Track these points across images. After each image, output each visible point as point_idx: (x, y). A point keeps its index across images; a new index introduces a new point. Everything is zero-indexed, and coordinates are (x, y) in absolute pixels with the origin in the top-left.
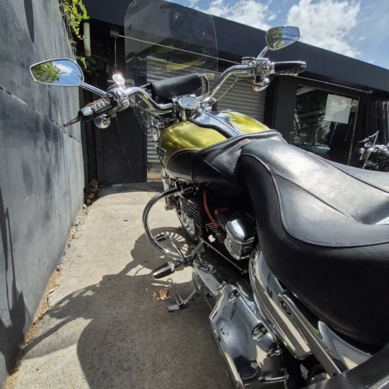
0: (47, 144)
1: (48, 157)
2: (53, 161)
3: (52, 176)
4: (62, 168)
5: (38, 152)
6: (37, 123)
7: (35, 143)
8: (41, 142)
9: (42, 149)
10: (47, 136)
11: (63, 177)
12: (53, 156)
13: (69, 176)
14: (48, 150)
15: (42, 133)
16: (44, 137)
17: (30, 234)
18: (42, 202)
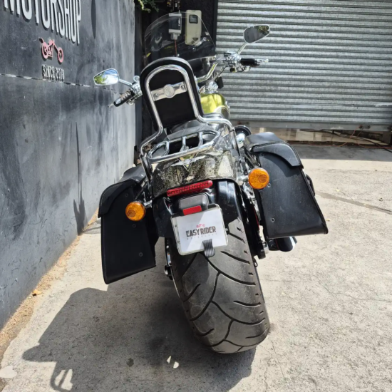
0: (100, 109)
1: (100, 120)
2: (104, 121)
3: (103, 133)
4: (111, 127)
5: (95, 117)
6: (95, 96)
7: (93, 111)
8: (97, 110)
9: (97, 114)
10: (101, 104)
11: (112, 134)
12: (104, 118)
13: (117, 133)
14: (101, 113)
15: (98, 102)
16: (98, 104)
17: (88, 170)
18: (96, 152)
